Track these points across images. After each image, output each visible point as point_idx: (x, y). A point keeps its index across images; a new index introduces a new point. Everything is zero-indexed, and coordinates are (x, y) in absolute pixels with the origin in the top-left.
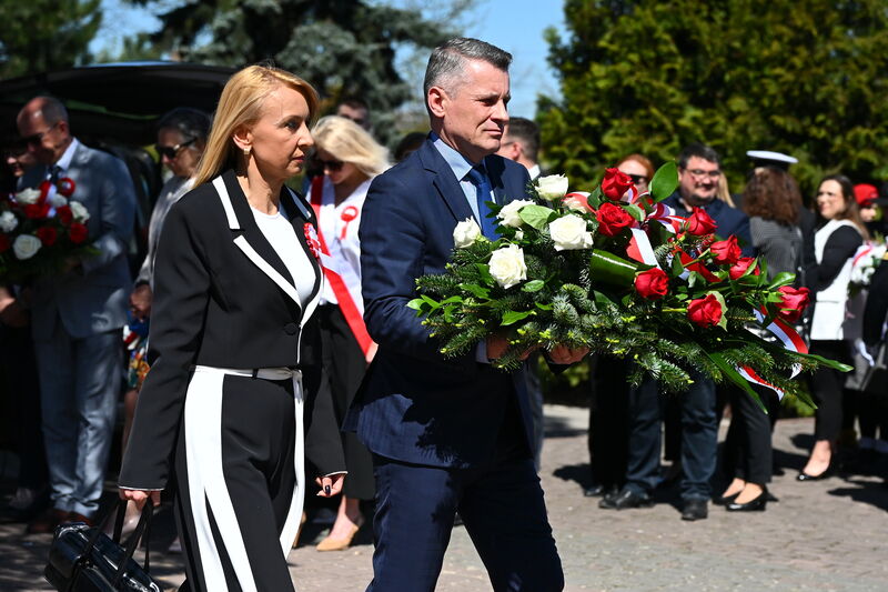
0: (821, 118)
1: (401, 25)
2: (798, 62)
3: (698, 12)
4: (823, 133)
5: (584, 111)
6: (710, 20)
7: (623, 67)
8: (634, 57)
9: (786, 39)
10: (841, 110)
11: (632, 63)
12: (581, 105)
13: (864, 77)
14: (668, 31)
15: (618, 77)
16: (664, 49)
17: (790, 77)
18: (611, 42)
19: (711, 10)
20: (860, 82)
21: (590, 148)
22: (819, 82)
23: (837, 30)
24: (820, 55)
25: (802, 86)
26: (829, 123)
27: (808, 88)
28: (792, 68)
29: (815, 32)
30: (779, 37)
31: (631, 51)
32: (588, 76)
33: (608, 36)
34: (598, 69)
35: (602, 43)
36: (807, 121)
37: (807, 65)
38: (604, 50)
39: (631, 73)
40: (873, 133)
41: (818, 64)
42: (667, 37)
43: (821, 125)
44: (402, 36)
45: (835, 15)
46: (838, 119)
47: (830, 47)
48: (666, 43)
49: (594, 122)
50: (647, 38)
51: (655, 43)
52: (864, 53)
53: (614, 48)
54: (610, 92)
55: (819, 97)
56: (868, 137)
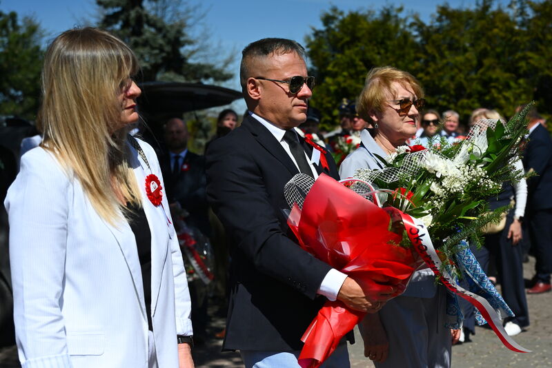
0: (443, 96)
1: (206, 71)
2: (430, 70)
3: (373, 50)
4: (445, 103)
5: (324, 101)
6: (379, 53)
7: (340, 79)
8: (345, 73)
9: (422, 61)
10: (452, 92)
11: (345, 76)
12: (322, 99)
13: (462, 76)
14: (361, 60)
15: (338, 84)
16: (359, 68)
17: (428, 78)
18: (334, 67)
19: (378, 48)
20: (461, 78)
21: (329, 118)
22: (441, 79)
23: (447, 53)
24: (440, 65)
25: (434, 82)
26: (448, 98)
27: (437, 83)
28: (427, 74)
29: (437, 55)
30: (418, 59)
31: (343, 71)
32: (324, 85)
33: (331, 65)
34: (328, 80)
35: (330, 68)
36: (437, 97)
37: (435, 71)
38: (329, 71)
39: (345, 81)
40: (470, 102)
41: (440, 70)
42: (361, 63)
43: (444, 99)
44: (207, 77)
45: (445, 46)
46: (451, 96)
47: (445, 61)
48: (361, 66)
49: (329, 105)
50: (352, 64)
51: (355, 66)
52: (461, 64)
53: (336, 69)
54: (336, 91)
55: (441, 86)
56: (467, 103)
